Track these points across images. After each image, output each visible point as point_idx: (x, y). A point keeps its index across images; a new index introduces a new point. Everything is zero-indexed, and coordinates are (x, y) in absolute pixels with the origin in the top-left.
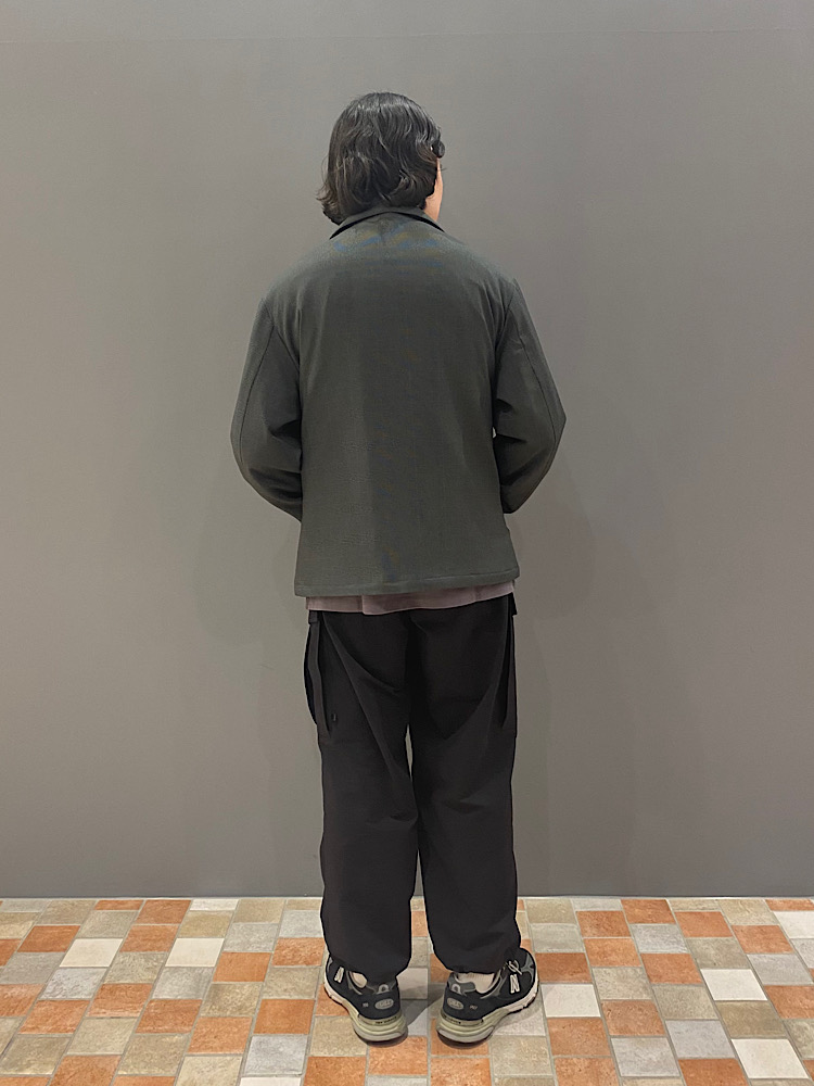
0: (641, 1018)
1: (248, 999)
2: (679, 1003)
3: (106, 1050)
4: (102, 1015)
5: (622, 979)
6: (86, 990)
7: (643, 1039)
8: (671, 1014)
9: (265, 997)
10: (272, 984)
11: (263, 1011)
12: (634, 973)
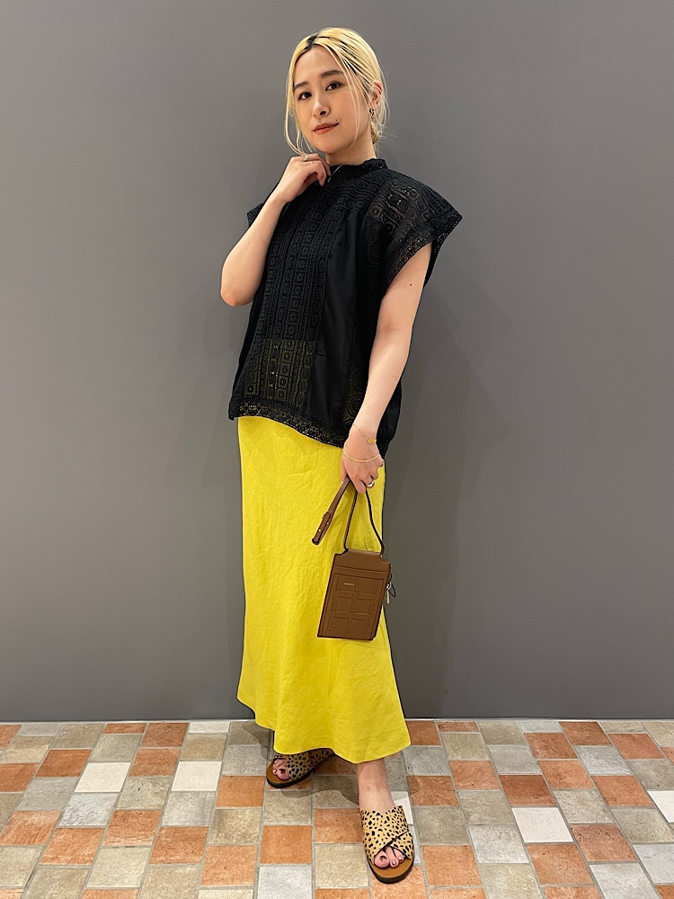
0: (610, 842)
1: (250, 825)
2: (640, 827)
3: (123, 883)
4: (116, 844)
5: (582, 802)
6: (101, 817)
7: (619, 865)
8: (635, 838)
9: (265, 823)
10: (271, 810)
11: (266, 839)
12: (590, 795)
